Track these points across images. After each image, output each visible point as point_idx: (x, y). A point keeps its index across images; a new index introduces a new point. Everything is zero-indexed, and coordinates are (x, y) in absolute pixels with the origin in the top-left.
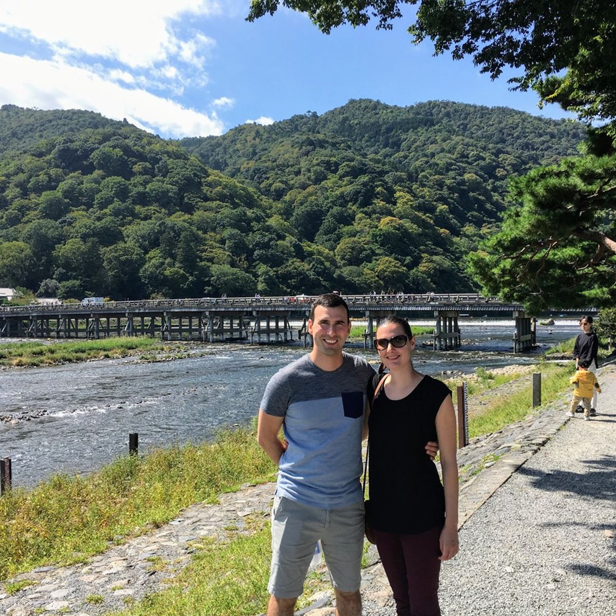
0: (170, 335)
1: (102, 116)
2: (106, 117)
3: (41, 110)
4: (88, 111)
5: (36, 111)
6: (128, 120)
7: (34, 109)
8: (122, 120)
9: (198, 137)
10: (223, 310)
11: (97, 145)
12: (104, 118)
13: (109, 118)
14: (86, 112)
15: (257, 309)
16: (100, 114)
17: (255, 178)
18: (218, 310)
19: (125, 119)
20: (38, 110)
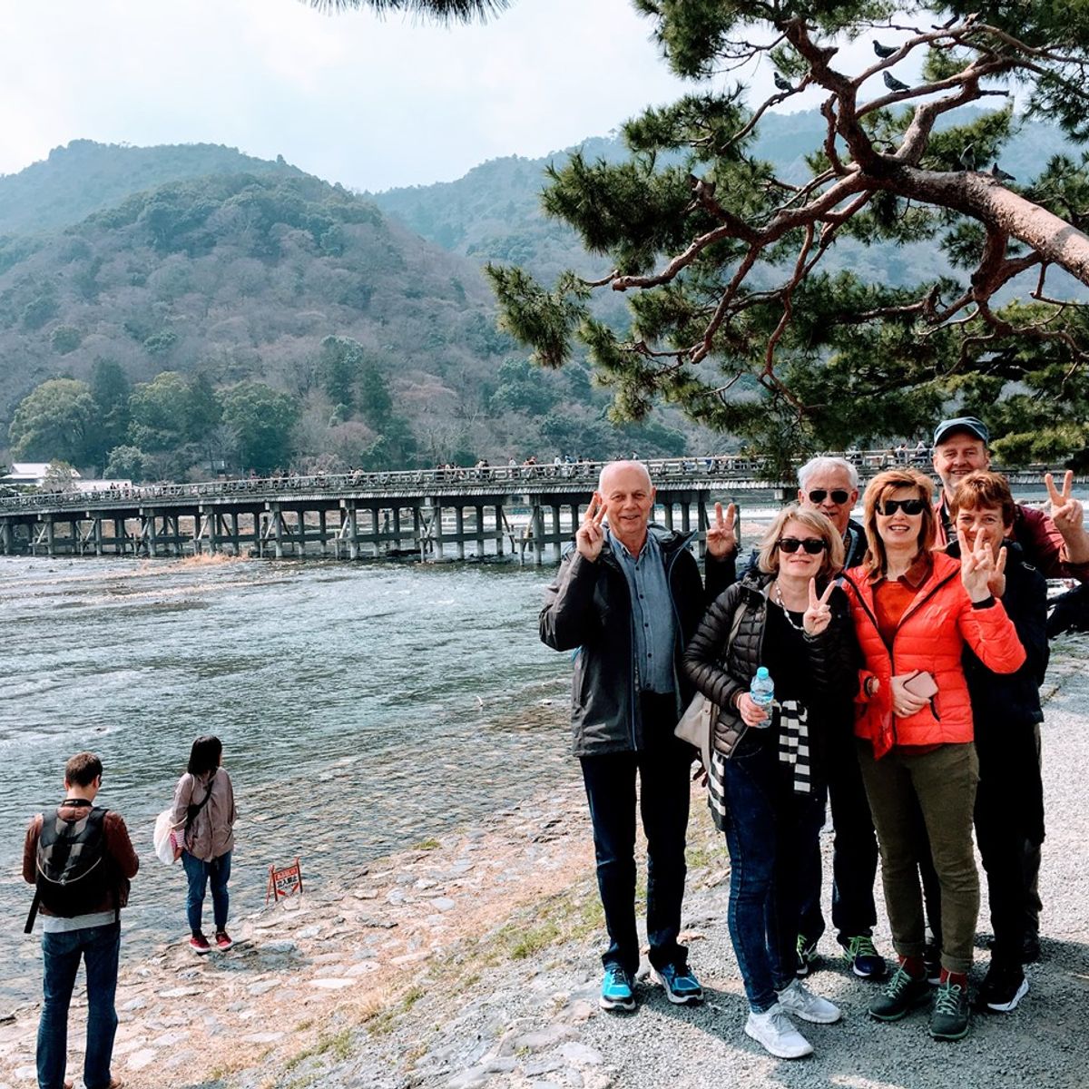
0: (281, 547)
1: (241, 152)
2: (248, 154)
3: (135, 147)
4: (215, 146)
5: (126, 150)
6: (285, 159)
7: (125, 145)
8: (275, 159)
9: (416, 186)
10: (370, 496)
11: (215, 203)
12: (244, 157)
13: (252, 156)
14: (213, 146)
15: (433, 494)
16: (236, 149)
17: (510, 254)
18: (361, 496)
19: (280, 157)
20: (130, 146)
